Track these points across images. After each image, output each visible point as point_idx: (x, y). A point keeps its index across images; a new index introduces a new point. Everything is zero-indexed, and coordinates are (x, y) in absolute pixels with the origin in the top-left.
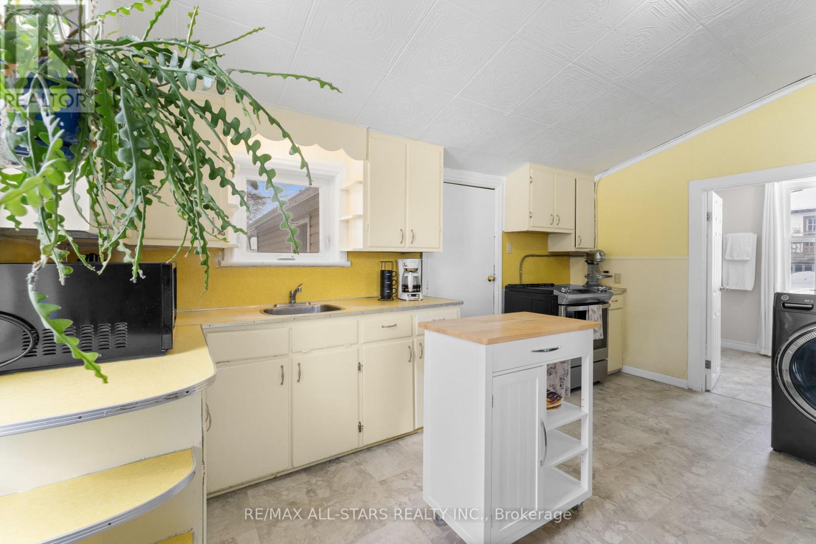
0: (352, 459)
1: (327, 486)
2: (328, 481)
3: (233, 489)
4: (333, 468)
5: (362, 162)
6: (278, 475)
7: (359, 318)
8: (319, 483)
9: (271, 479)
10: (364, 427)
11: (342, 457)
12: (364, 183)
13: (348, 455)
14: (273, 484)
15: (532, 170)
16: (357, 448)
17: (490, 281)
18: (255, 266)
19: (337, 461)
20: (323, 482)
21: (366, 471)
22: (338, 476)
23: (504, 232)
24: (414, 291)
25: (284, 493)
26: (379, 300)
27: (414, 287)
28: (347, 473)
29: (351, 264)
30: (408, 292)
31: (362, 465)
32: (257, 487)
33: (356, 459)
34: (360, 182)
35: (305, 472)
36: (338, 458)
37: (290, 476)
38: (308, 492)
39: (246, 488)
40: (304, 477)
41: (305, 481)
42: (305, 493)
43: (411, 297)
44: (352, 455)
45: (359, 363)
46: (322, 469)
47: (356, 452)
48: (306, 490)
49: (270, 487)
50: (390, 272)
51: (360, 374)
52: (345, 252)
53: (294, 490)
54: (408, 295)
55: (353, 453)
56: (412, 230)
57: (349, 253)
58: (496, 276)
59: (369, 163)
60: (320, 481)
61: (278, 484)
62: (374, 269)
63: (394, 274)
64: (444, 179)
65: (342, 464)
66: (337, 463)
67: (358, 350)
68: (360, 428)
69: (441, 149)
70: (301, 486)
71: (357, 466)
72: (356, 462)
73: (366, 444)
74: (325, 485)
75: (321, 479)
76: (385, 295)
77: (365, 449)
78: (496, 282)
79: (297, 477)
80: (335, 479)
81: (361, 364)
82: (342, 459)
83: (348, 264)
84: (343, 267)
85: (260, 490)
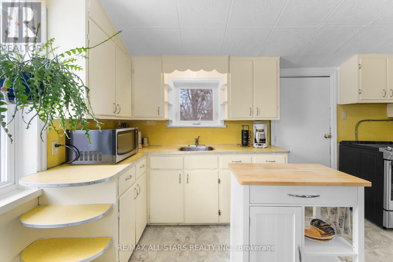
0: (214, 228)
1: (196, 237)
2: (198, 235)
3: (159, 224)
4: (203, 229)
5: (226, 74)
6: (179, 224)
7: (219, 156)
8: (193, 235)
9: (176, 225)
10: (222, 213)
11: (210, 225)
12: (228, 85)
13: (214, 225)
14: (176, 228)
15: (360, 59)
16: (218, 223)
17: (326, 137)
18: (181, 128)
19: (207, 226)
20: (195, 235)
21: (217, 237)
22: (203, 234)
23: (338, 105)
24: (259, 143)
25: (178, 234)
26: (241, 146)
27: (261, 140)
28: (208, 234)
29: (227, 126)
30: (257, 142)
31: (217, 233)
32: (170, 227)
33: (216, 228)
34: (226, 85)
35: (191, 227)
36: (208, 225)
37: (184, 227)
38: (187, 237)
39: (165, 226)
40: (189, 229)
41: (189, 231)
42: (185, 237)
43: (258, 146)
44: (216, 226)
45: (219, 179)
46: (198, 228)
47: (218, 225)
48: (186, 236)
49: (174, 229)
50: (247, 131)
51: (220, 185)
52: (223, 121)
53: (181, 234)
54: (256, 145)
55: (216, 225)
56: (257, 108)
57: (225, 122)
58: (332, 135)
59: (230, 74)
60: (194, 234)
61: (177, 228)
62: (239, 129)
63: (249, 132)
64: (280, 76)
65: (209, 229)
66: (207, 228)
67: (218, 172)
68: (220, 213)
69: (278, 59)
70: (186, 233)
71: (215, 233)
72: (215, 230)
73: (223, 222)
74: (195, 237)
75: (195, 233)
76: (244, 144)
77: (223, 225)
78: (332, 139)
79: (187, 228)
80: (201, 235)
81: (220, 180)
82: (209, 226)
83: (225, 126)
84: (222, 128)
85: (170, 229)
